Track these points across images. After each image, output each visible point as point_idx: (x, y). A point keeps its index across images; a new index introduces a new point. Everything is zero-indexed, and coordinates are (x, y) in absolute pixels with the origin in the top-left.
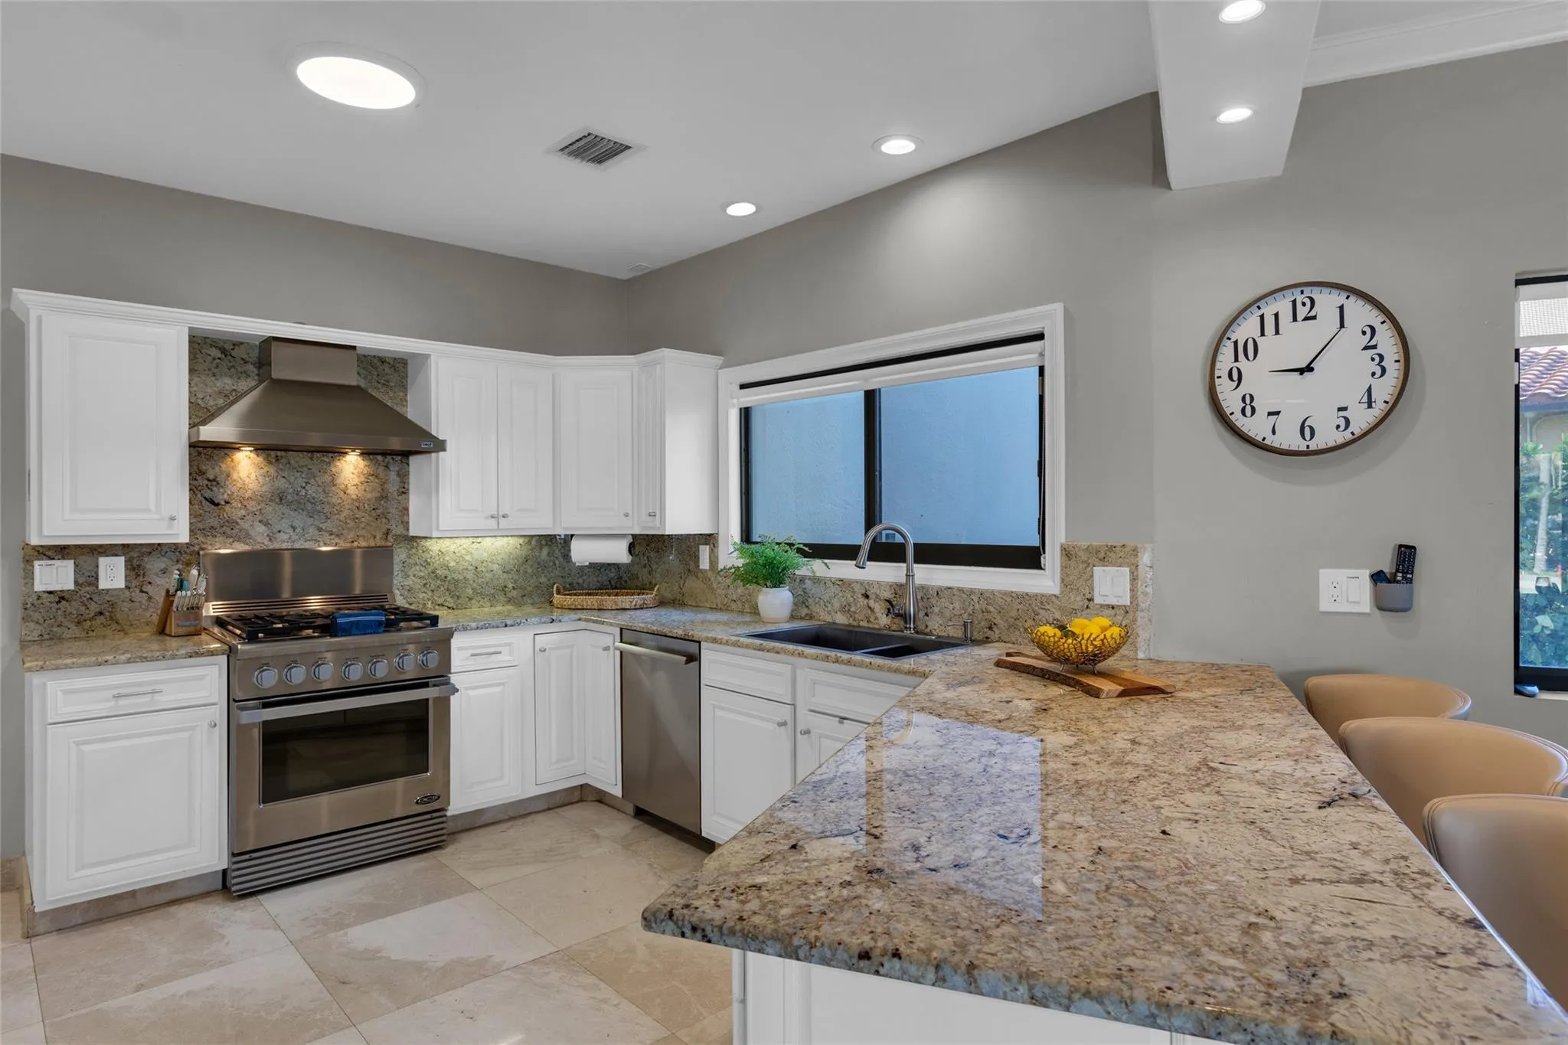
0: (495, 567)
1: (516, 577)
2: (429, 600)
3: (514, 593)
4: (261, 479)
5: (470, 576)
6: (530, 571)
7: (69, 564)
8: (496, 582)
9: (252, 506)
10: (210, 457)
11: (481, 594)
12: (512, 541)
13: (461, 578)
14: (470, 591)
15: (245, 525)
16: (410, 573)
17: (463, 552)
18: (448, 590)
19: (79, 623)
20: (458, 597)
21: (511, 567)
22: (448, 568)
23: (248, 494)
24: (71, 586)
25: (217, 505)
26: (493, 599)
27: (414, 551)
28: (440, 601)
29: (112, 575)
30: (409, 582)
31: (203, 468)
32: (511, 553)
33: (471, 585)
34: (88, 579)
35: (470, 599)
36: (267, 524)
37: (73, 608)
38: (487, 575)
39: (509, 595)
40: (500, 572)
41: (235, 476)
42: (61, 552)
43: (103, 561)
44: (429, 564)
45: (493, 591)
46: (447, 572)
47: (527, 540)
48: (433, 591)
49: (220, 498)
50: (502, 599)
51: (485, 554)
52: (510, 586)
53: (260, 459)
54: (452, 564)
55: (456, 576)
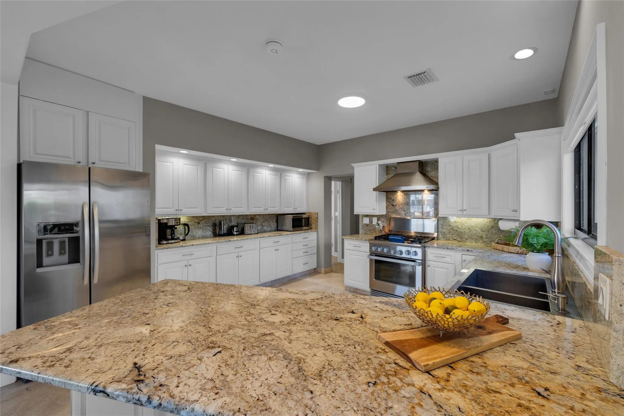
0: (478, 229)
1: (487, 233)
2: (451, 237)
3: (486, 240)
4: (403, 199)
5: (467, 231)
6: (494, 232)
7: (368, 218)
8: (478, 235)
9: (401, 206)
10: (392, 195)
11: (471, 238)
12: (485, 220)
13: (463, 231)
14: (467, 237)
15: (399, 211)
16: (444, 228)
17: (464, 222)
18: (458, 235)
19: (370, 231)
20: (462, 238)
21: (485, 229)
22: (458, 228)
23: (400, 203)
24: (368, 223)
25: (394, 206)
26: (476, 240)
27: (446, 221)
28: (455, 238)
29: (375, 220)
30: (444, 231)
31: (391, 197)
32: (485, 224)
33: (467, 234)
34: (371, 222)
35: (467, 239)
36: (405, 211)
37: (369, 227)
38: (474, 231)
39: (484, 240)
40: (480, 231)
41: (397, 199)
42: (367, 216)
43: (374, 218)
44: (451, 225)
45: (476, 238)
46: (457, 229)
47: (493, 220)
48: (452, 234)
49: (394, 205)
50: (481, 241)
51: (473, 224)
52: (485, 237)
53: (403, 194)
54: (460, 226)
55: (461, 230)
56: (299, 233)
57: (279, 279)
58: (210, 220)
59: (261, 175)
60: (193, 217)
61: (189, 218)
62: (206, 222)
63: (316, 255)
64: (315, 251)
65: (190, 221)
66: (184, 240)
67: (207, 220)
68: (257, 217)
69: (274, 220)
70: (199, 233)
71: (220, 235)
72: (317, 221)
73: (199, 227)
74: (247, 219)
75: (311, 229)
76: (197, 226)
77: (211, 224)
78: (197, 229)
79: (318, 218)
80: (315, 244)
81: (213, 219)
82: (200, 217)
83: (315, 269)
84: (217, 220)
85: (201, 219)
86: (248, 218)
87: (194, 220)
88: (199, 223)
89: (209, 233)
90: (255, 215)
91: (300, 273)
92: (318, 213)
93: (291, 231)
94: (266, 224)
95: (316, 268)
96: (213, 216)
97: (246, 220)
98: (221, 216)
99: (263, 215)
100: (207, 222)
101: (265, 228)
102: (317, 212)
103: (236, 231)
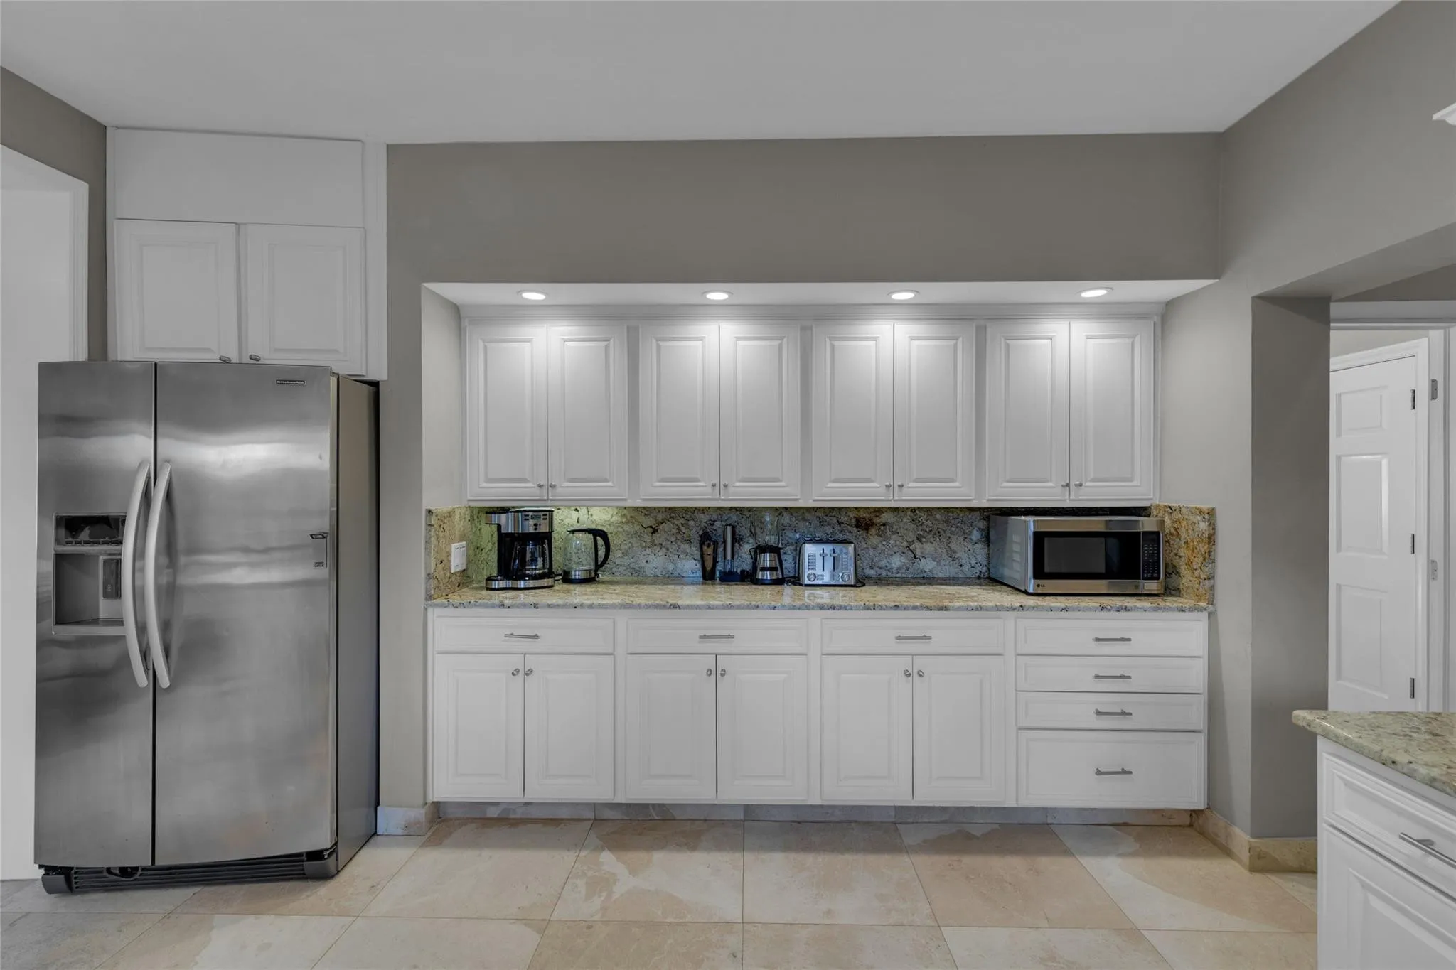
56: (1066, 609)
57: (944, 809)
58: (692, 523)
59: (872, 343)
60: (636, 509)
61: (625, 511)
62: (679, 529)
63: (1200, 741)
64: (1197, 718)
65: (628, 522)
66: (589, 580)
67: (682, 521)
68: (886, 517)
69: (976, 535)
70: (656, 561)
71: (729, 578)
72: (1209, 557)
73: (656, 542)
74: (840, 523)
75: (1170, 590)
76: (648, 538)
77: (695, 535)
78: (648, 551)
79: (1211, 540)
80: (1197, 676)
81: (704, 518)
82: (658, 509)
83: (1195, 813)
84: (718, 524)
85: (660, 517)
86: (844, 519)
87: (641, 518)
88: (655, 531)
89: (690, 566)
90: (879, 511)
91: (1081, 811)
92: (1212, 512)
93: (1026, 593)
94: (929, 548)
95: (1201, 811)
96: (703, 510)
97: (837, 527)
98: (731, 509)
99: (913, 510)
100: (683, 529)
101: (927, 565)
102: (1205, 506)
103: (772, 569)
